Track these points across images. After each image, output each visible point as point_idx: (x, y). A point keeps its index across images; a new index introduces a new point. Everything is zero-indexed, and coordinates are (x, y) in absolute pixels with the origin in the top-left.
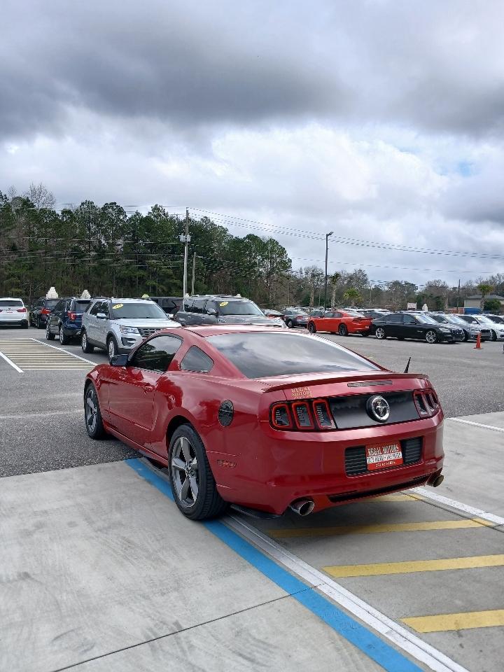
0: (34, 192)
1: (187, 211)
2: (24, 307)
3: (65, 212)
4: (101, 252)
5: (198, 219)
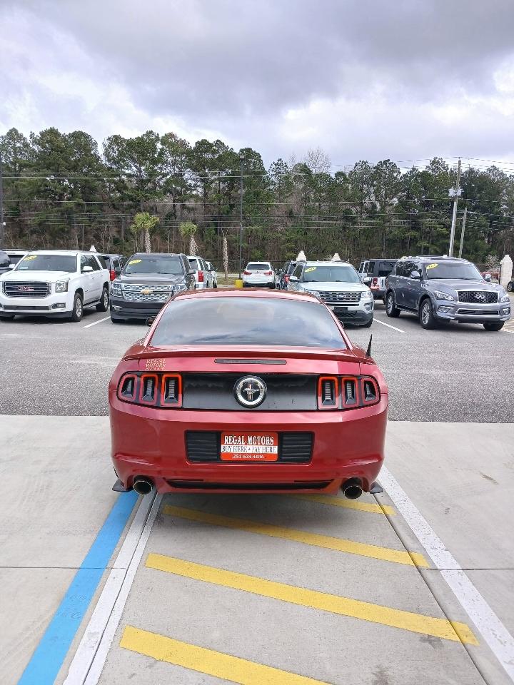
0: (311, 156)
1: (460, 162)
2: (270, 270)
3: (339, 174)
4: (372, 213)
5: (483, 170)
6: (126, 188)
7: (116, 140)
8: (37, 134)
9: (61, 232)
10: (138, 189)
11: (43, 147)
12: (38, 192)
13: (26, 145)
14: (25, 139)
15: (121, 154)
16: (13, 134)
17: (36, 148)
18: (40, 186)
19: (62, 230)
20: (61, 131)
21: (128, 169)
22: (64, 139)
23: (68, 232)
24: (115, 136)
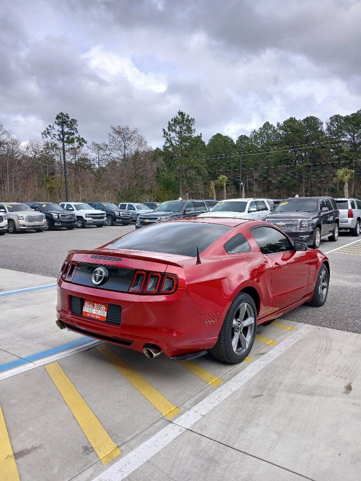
6: (342, 151)
7: (337, 118)
8: (281, 123)
9: (293, 187)
10: (351, 151)
11: (286, 131)
12: (280, 162)
13: (275, 131)
14: (274, 127)
15: (339, 127)
16: (267, 126)
17: (281, 132)
18: (282, 157)
19: (295, 185)
20: (297, 119)
21: (343, 138)
22: (299, 123)
23: (299, 186)
24: (335, 116)
